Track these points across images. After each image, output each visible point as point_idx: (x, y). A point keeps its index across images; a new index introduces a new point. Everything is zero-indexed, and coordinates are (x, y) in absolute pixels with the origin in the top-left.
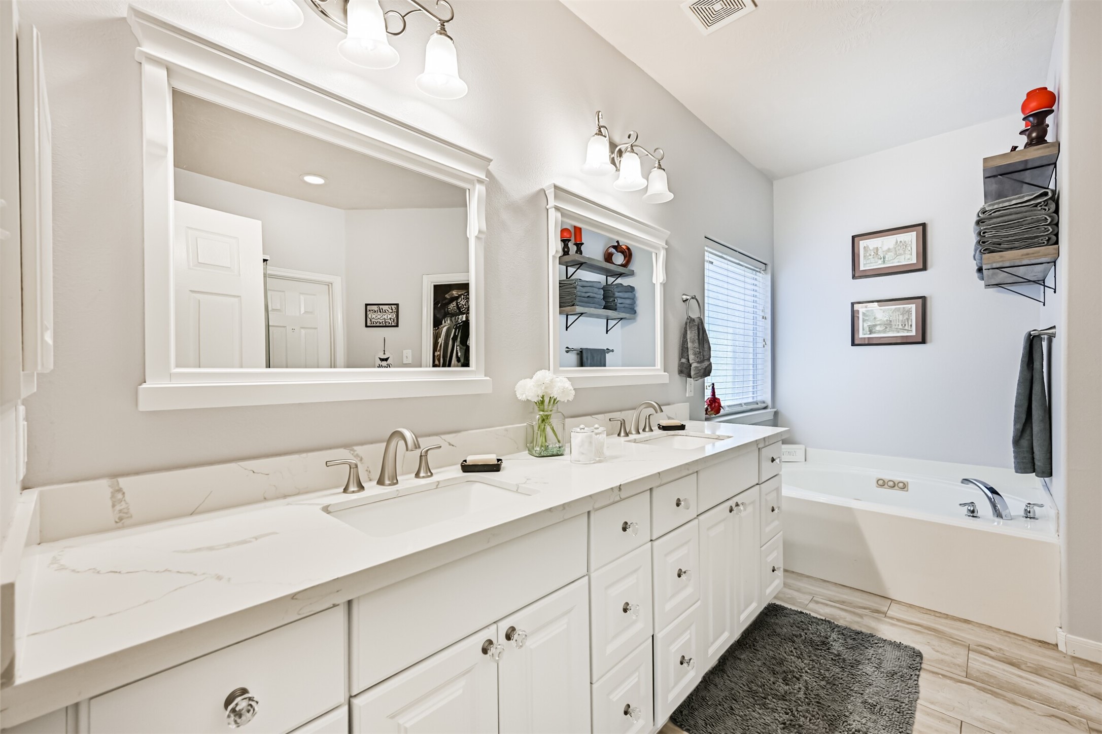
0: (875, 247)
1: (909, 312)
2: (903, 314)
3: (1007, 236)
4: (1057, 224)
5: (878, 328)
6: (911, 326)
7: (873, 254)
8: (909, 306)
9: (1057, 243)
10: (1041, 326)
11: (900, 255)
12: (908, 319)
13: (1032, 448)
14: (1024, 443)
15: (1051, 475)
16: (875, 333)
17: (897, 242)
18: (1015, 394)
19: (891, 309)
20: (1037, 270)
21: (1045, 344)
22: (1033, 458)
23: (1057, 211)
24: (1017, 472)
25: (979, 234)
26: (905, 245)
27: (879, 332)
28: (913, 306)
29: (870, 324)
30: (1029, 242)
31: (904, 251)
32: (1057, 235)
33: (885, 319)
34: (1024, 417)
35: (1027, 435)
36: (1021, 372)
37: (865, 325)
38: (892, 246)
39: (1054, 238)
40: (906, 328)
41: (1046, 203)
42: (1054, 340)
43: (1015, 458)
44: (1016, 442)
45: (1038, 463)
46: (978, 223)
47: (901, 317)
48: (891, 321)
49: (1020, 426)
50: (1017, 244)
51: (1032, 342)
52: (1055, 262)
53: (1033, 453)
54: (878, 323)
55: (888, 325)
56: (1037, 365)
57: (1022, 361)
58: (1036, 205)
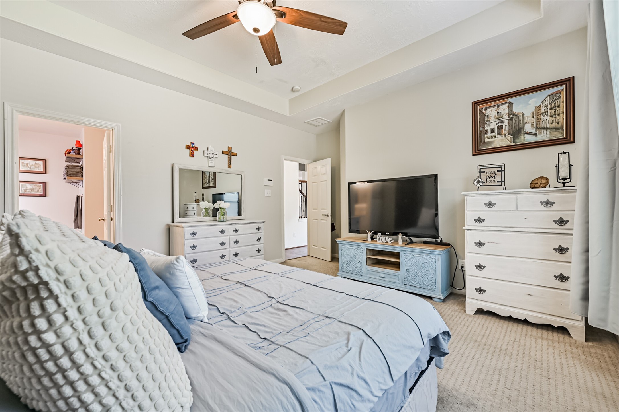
0: (27, 163)
1: (40, 186)
2: (38, 187)
3: (73, 173)
4: (83, 173)
5: (28, 191)
6: (41, 191)
7: (26, 165)
8: (40, 184)
9: (83, 177)
10: (79, 194)
11: (37, 167)
12: (40, 189)
13: (78, 223)
14: (76, 221)
15: (82, 228)
16: (27, 192)
17: (35, 163)
18: (74, 210)
19: (33, 185)
20: (79, 181)
21: (80, 198)
22: (78, 225)
23: (83, 170)
24: (74, 229)
25: (66, 171)
26: (39, 165)
27: (29, 192)
28: (42, 185)
29: (25, 189)
30: (77, 176)
31: (38, 167)
32: (83, 175)
33: (31, 188)
34: (76, 215)
35: (77, 220)
36: (75, 205)
37: (23, 189)
38: (33, 164)
39: (82, 176)
40: (39, 191)
41: (80, 168)
42: (82, 198)
43: (74, 225)
44: (74, 221)
45: (79, 226)
46: (66, 169)
47: (37, 188)
48: (33, 189)
49: (75, 218)
50: (74, 176)
51: (78, 198)
52: (82, 181)
53: (78, 224)
54: (28, 189)
55: (32, 190)
56: (79, 203)
57: (76, 202)
58: (79, 168)
